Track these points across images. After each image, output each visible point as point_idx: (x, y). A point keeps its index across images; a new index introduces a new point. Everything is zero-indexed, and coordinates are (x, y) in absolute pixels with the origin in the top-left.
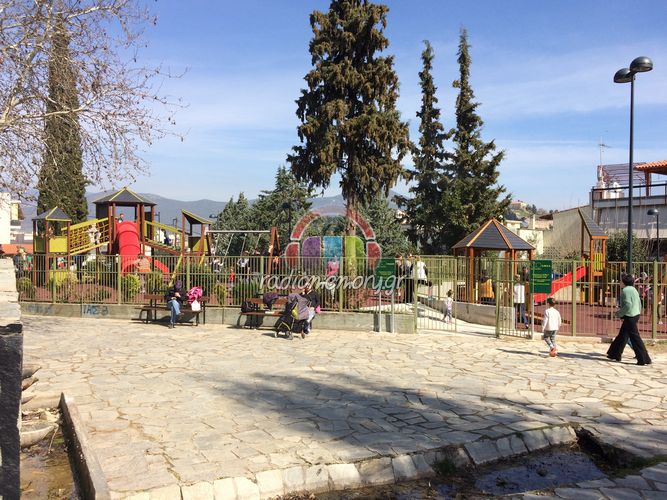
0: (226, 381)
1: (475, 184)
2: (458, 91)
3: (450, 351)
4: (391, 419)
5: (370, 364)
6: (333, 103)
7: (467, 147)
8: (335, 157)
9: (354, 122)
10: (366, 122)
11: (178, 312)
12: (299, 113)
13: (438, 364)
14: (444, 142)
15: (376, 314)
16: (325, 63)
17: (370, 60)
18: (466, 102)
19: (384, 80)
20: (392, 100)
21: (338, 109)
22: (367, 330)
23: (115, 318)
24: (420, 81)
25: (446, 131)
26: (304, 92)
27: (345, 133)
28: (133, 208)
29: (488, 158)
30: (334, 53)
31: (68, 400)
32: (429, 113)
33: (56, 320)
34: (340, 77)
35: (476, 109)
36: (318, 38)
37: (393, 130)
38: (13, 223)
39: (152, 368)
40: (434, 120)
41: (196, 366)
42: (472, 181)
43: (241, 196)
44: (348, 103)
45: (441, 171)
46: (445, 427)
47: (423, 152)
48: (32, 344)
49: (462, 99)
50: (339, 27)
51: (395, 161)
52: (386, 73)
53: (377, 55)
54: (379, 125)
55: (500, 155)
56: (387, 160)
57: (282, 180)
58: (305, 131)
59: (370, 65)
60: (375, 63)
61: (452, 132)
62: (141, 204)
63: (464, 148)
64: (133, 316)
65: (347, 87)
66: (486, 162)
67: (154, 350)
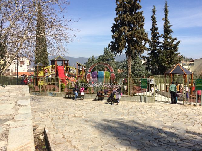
0: (96, 122)
1: (170, 52)
2: (164, 21)
3: (168, 110)
4: (156, 141)
5: (142, 116)
6: (123, 27)
7: (167, 40)
8: (124, 45)
9: (130, 33)
10: (135, 33)
11: (77, 95)
12: (112, 31)
13: (166, 116)
14: (159, 38)
15: (140, 96)
16: (121, 15)
17: (135, 13)
18: (167, 25)
19: (140, 19)
20: (142, 25)
21: (125, 29)
22: (138, 102)
23: (58, 97)
24: (151, 19)
25: (160, 35)
26: (114, 24)
27: (127, 37)
28: (62, 62)
29: (175, 43)
30: (123, 11)
31: (47, 131)
32: (154, 29)
33: (41, 97)
34: (126, 19)
35: (170, 27)
36: (118, 6)
37: (143, 35)
38: (27, 66)
39: (71, 116)
40: (156, 31)
41: (85, 116)
42: (169, 51)
43: (93, 57)
44: (128, 27)
45: (158, 48)
46: (177, 145)
47: (152, 42)
48: (34, 107)
49: (165, 24)
50: (125, 3)
51: (143, 45)
52: (141, 17)
53: (137, 11)
54: (138, 34)
55: (179, 42)
56: (141, 45)
57: (106, 51)
58: (114, 37)
59: (135, 14)
60: (137, 14)
61: (162, 35)
62: (64, 61)
63: (166, 40)
64: (63, 96)
65: (128, 22)
66: (174, 44)
67: (71, 109)
